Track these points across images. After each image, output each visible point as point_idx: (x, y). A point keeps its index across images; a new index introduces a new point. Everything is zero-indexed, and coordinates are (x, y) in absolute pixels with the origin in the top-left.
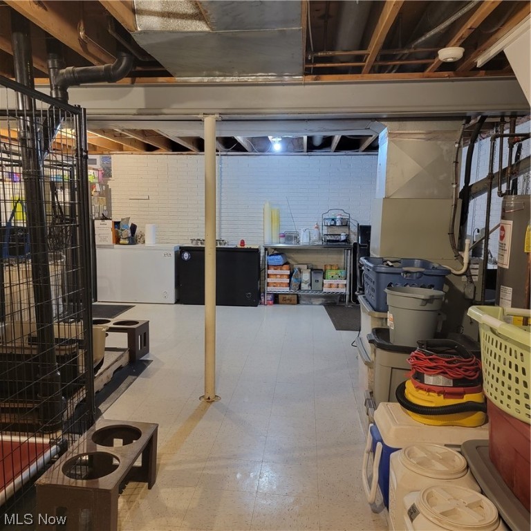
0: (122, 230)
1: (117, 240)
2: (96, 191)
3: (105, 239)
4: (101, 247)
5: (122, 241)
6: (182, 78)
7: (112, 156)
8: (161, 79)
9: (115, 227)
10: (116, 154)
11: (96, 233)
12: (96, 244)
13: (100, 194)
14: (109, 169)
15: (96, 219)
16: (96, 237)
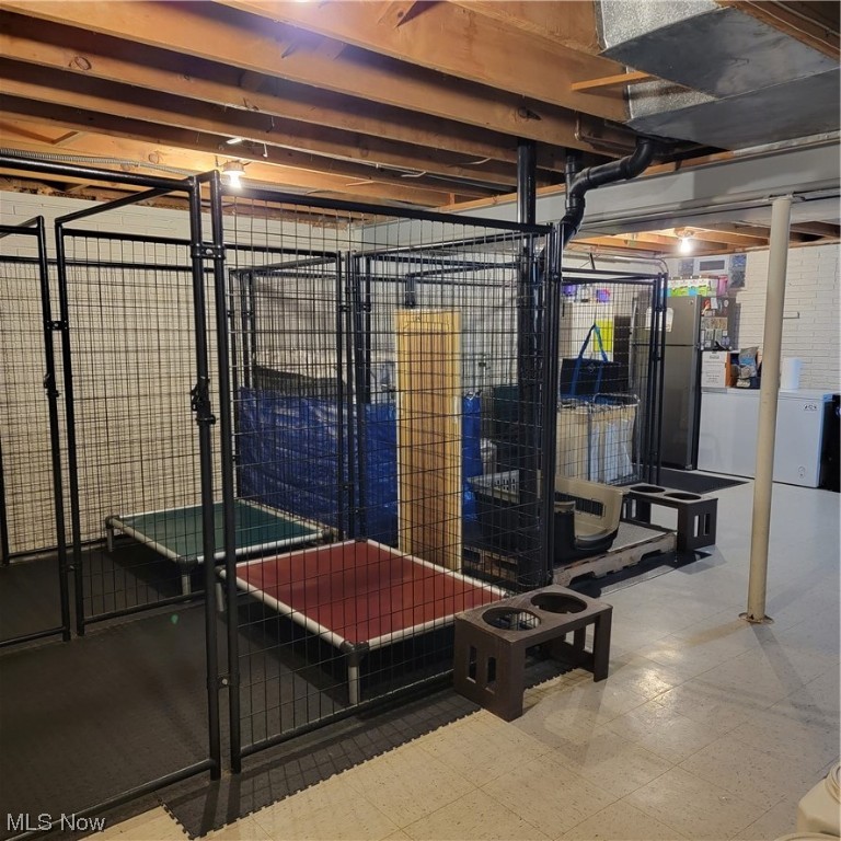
0: (742, 367)
1: (733, 381)
2: (710, 309)
3: (714, 380)
4: (708, 390)
5: (739, 383)
6: (741, 151)
7: (748, 254)
8: (714, 157)
9: (731, 363)
10: (754, 250)
11: (703, 369)
12: (703, 385)
13: (718, 313)
14: (742, 274)
15: (706, 349)
16: (703, 376)
